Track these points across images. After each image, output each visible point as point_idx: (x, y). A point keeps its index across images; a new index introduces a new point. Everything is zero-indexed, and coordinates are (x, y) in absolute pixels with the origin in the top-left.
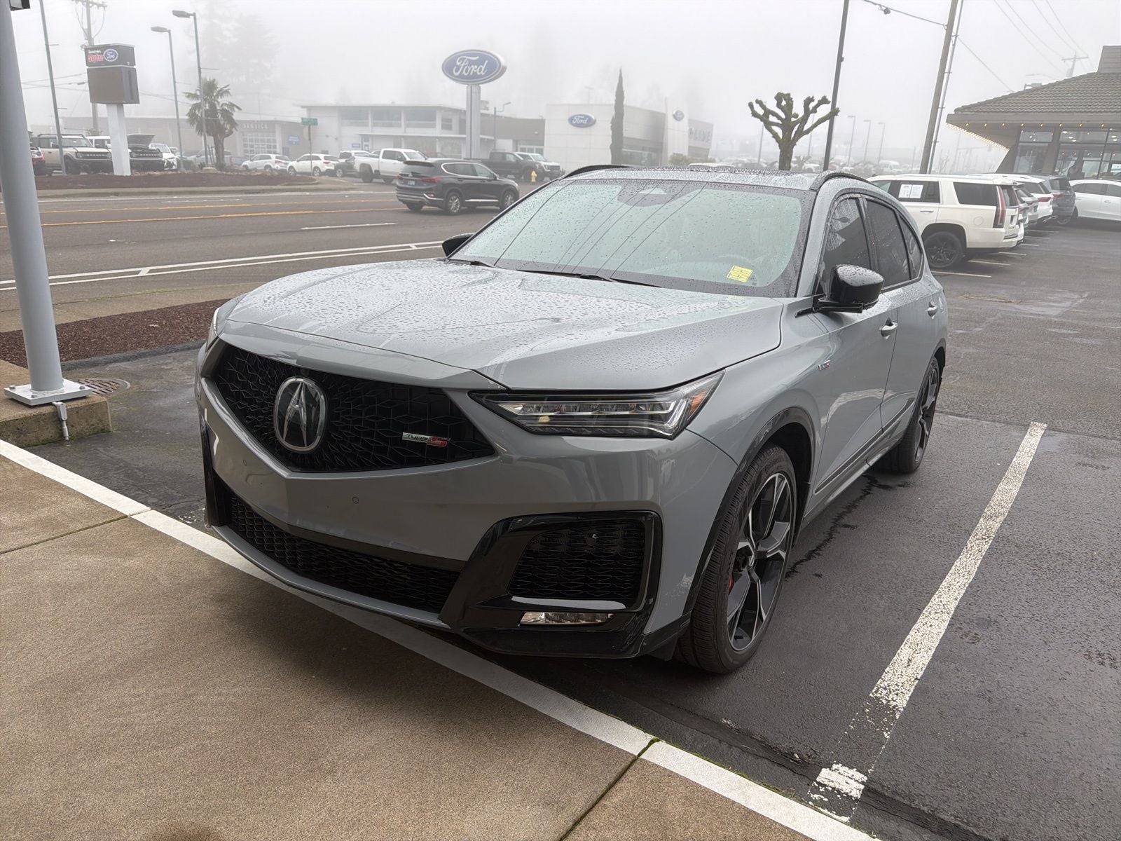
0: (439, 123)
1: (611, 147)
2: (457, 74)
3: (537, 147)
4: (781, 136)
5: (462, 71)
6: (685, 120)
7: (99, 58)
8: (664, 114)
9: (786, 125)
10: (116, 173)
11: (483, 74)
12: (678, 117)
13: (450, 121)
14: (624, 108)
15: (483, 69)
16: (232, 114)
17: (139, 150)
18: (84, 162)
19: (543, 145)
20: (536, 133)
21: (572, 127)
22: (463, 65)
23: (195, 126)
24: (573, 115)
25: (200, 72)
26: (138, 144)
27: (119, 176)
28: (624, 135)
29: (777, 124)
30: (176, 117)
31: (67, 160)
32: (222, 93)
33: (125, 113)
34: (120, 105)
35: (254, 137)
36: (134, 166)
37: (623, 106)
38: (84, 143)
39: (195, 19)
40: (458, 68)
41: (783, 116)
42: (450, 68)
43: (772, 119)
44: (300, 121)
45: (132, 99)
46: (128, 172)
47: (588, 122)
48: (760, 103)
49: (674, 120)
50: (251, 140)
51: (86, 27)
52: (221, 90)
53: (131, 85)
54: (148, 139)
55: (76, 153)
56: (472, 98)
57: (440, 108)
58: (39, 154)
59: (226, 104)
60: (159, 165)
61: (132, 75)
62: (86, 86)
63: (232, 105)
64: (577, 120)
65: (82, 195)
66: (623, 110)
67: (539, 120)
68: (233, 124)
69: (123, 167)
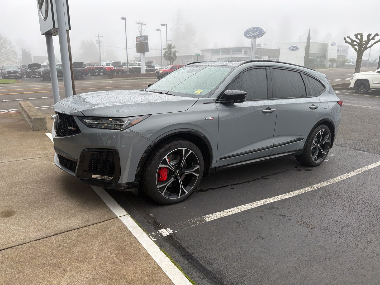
0: (243, 52)
1: (304, 57)
2: (248, 36)
3: (277, 58)
4: (358, 49)
5: (250, 35)
6: (336, 46)
7: (139, 40)
8: (327, 44)
9: (360, 45)
10: (142, 73)
11: (257, 35)
12: (333, 45)
13: (247, 51)
14: (310, 43)
15: (257, 33)
16: (176, 54)
17: (149, 66)
18: (134, 70)
19: (279, 57)
20: (277, 53)
21: (291, 51)
22: (250, 33)
23: (165, 58)
24: (290, 46)
25: (167, 42)
26: (149, 64)
27: (142, 74)
28: (310, 52)
29: (356, 45)
30: (161, 56)
31: (130, 69)
32: (173, 48)
33: (145, 55)
34: (144, 53)
35: (185, 61)
36: (147, 71)
37: (310, 42)
38: (135, 64)
39: (167, 26)
40: (249, 33)
41: (359, 42)
42: (246, 34)
43: (355, 43)
44: (195, 55)
45: (147, 51)
46: (145, 73)
47: (296, 49)
48: (349, 37)
49: (331, 46)
50: (185, 62)
51: (140, 31)
52: (173, 47)
53: (147, 47)
54: (151, 62)
55: (132, 67)
56: (253, 43)
57: (244, 47)
58: (123, 68)
59: (174, 51)
60: (154, 70)
61: (147, 44)
62: (136, 48)
63: (176, 51)
64: (292, 48)
65: (131, 79)
66: (310, 44)
67: (278, 49)
68: (176, 57)
69: (143, 71)
